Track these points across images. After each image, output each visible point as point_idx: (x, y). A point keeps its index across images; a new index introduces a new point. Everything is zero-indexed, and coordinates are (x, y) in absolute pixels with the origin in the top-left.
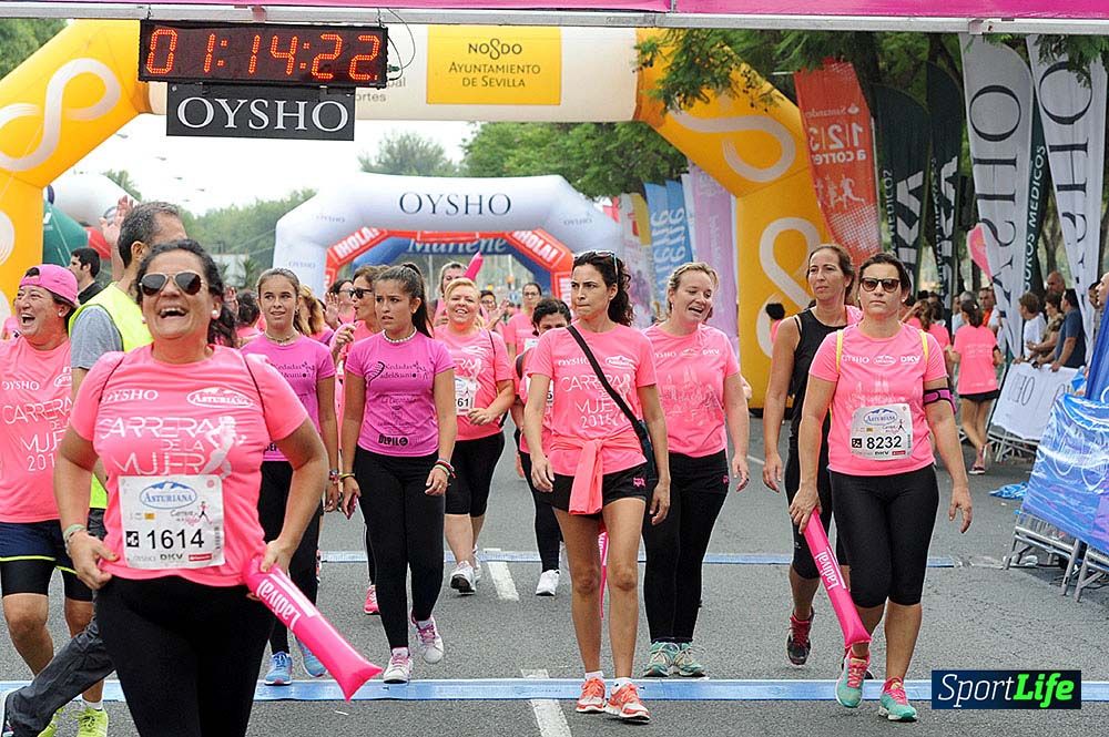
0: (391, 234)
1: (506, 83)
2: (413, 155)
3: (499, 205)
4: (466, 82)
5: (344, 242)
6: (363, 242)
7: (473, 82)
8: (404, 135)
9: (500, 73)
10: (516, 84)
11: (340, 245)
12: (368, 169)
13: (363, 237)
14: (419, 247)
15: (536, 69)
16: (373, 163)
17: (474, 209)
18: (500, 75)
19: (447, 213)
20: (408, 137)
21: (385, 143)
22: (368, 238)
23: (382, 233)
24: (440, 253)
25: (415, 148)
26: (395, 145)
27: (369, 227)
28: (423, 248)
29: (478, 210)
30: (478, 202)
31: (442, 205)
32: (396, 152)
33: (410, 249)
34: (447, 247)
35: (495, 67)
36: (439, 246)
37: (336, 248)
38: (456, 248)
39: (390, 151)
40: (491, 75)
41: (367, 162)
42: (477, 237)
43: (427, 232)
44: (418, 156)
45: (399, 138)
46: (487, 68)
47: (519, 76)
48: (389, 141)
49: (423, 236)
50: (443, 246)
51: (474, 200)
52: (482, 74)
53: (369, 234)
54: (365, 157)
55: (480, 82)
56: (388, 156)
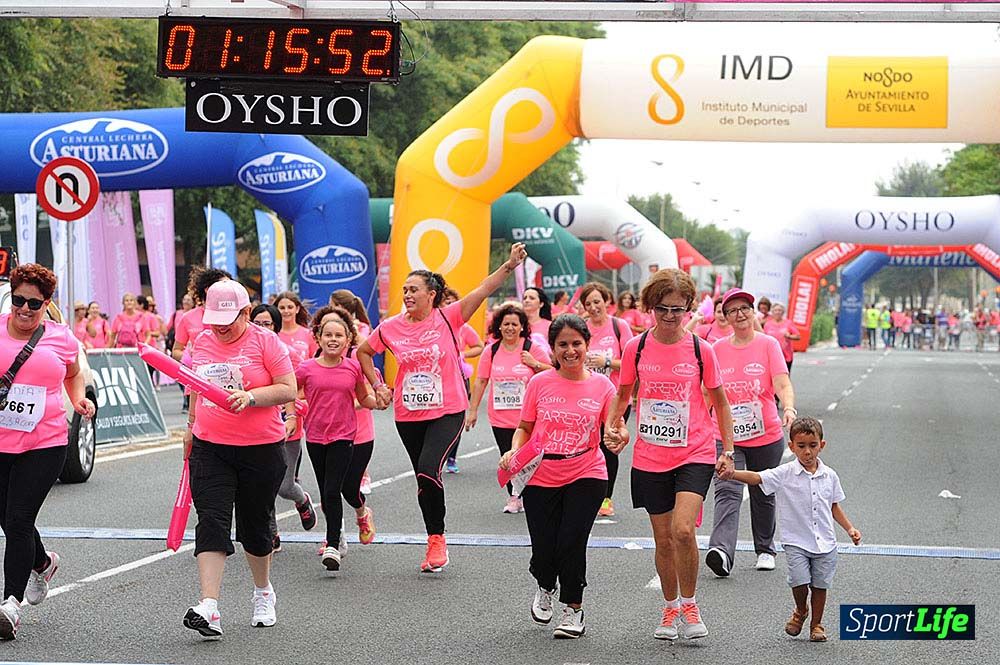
0: (865, 248)
1: (898, 108)
2: (922, 181)
3: (944, 222)
4: (862, 108)
5: (825, 256)
6: (841, 255)
7: (867, 108)
8: (915, 163)
9: (892, 98)
10: (907, 109)
11: (821, 258)
12: (883, 193)
13: (841, 250)
14: (899, 260)
15: (925, 96)
16: (888, 187)
17: (921, 225)
18: (891, 101)
19: (898, 229)
20: (918, 164)
21: (898, 171)
22: (845, 252)
23: (857, 247)
24: (917, 265)
25: (924, 174)
26: (907, 172)
27: (846, 242)
28: (903, 261)
29: (925, 226)
30: (925, 219)
31: (893, 222)
32: (907, 177)
33: (892, 262)
34: (924, 260)
35: (887, 95)
36: (917, 259)
37: (817, 260)
38: (932, 260)
39: (902, 177)
40: (884, 101)
41: (882, 186)
42: (941, 250)
43: (896, 246)
44: (926, 181)
45: (910, 166)
46: (881, 94)
47: (909, 102)
48: (901, 168)
49: (894, 249)
50: (921, 258)
51: (921, 217)
52: (876, 100)
53: (846, 248)
54: (880, 182)
55: (873, 107)
56: (901, 182)
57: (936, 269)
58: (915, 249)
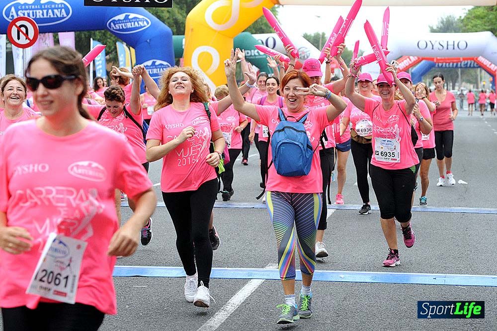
0: (423, 59)
2: (453, 24)
3: (462, 45)
6: (411, 63)
8: (449, 16)
11: (400, 64)
12: (433, 31)
13: (410, 60)
14: (440, 65)
16: (435, 28)
17: (451, 47)
19: (439, 49)
21: (440, 20)
23: (419, 58)
24: (449, 67)
25: (453, 21)
26: (445, 20)
28: (442, 65)
29: (453, 48)
30: (452, 44)
32: (445, 23)
33: (437, 66)
34: (453, 65)
36: (449, 64)
38: (457, 65)
39: (442, 23)
41: (432, 28)
42: (461, 60)
45: (446, 17)
48: (442, 18)
49: (437, 60)
51: (451, 43)
54: (431, 26)
56: (442, 25)
57: (460, 69)
58: (448, 59)
